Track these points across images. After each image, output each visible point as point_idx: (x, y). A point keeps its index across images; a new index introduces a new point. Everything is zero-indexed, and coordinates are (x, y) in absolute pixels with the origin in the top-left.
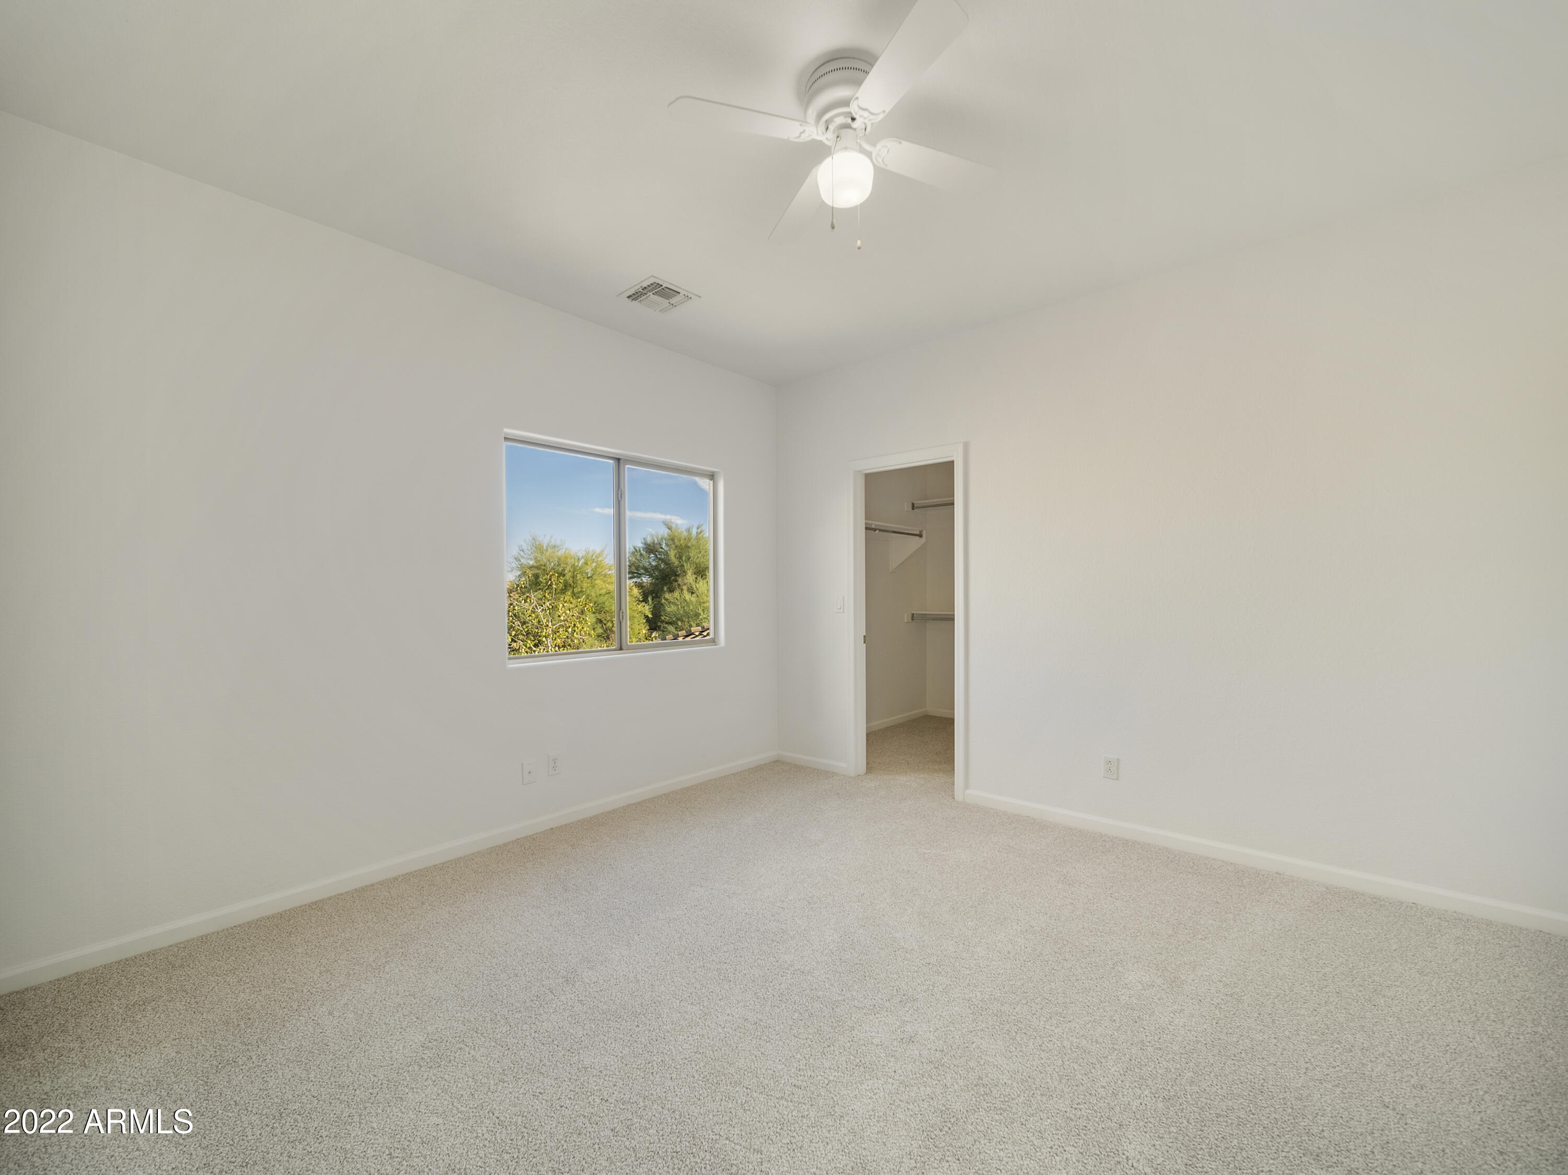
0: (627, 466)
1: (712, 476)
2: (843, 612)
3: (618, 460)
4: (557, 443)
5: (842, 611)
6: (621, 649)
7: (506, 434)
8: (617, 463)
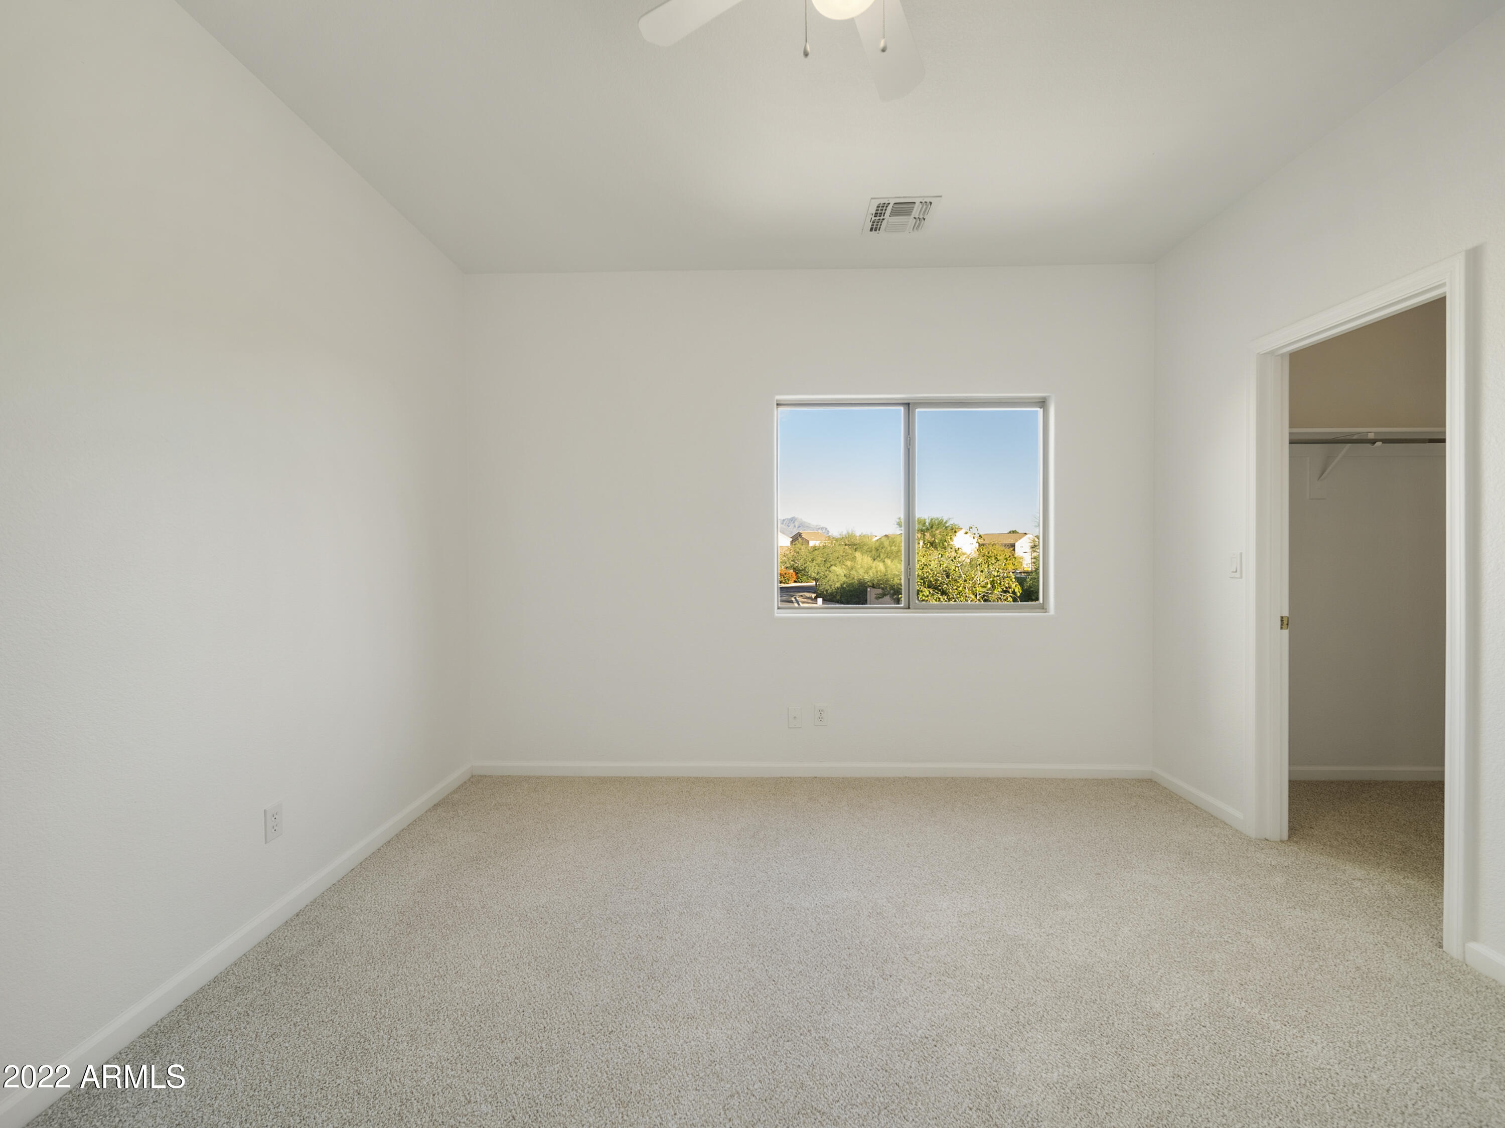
0: (917, 410)
1: (1043, 403)
2: (1241, 577)
3: (907, 405)
4: (832, 400)
5: (1238, 575)
6: (909, 608)
7: (777, 401)
8: (907, 408)
